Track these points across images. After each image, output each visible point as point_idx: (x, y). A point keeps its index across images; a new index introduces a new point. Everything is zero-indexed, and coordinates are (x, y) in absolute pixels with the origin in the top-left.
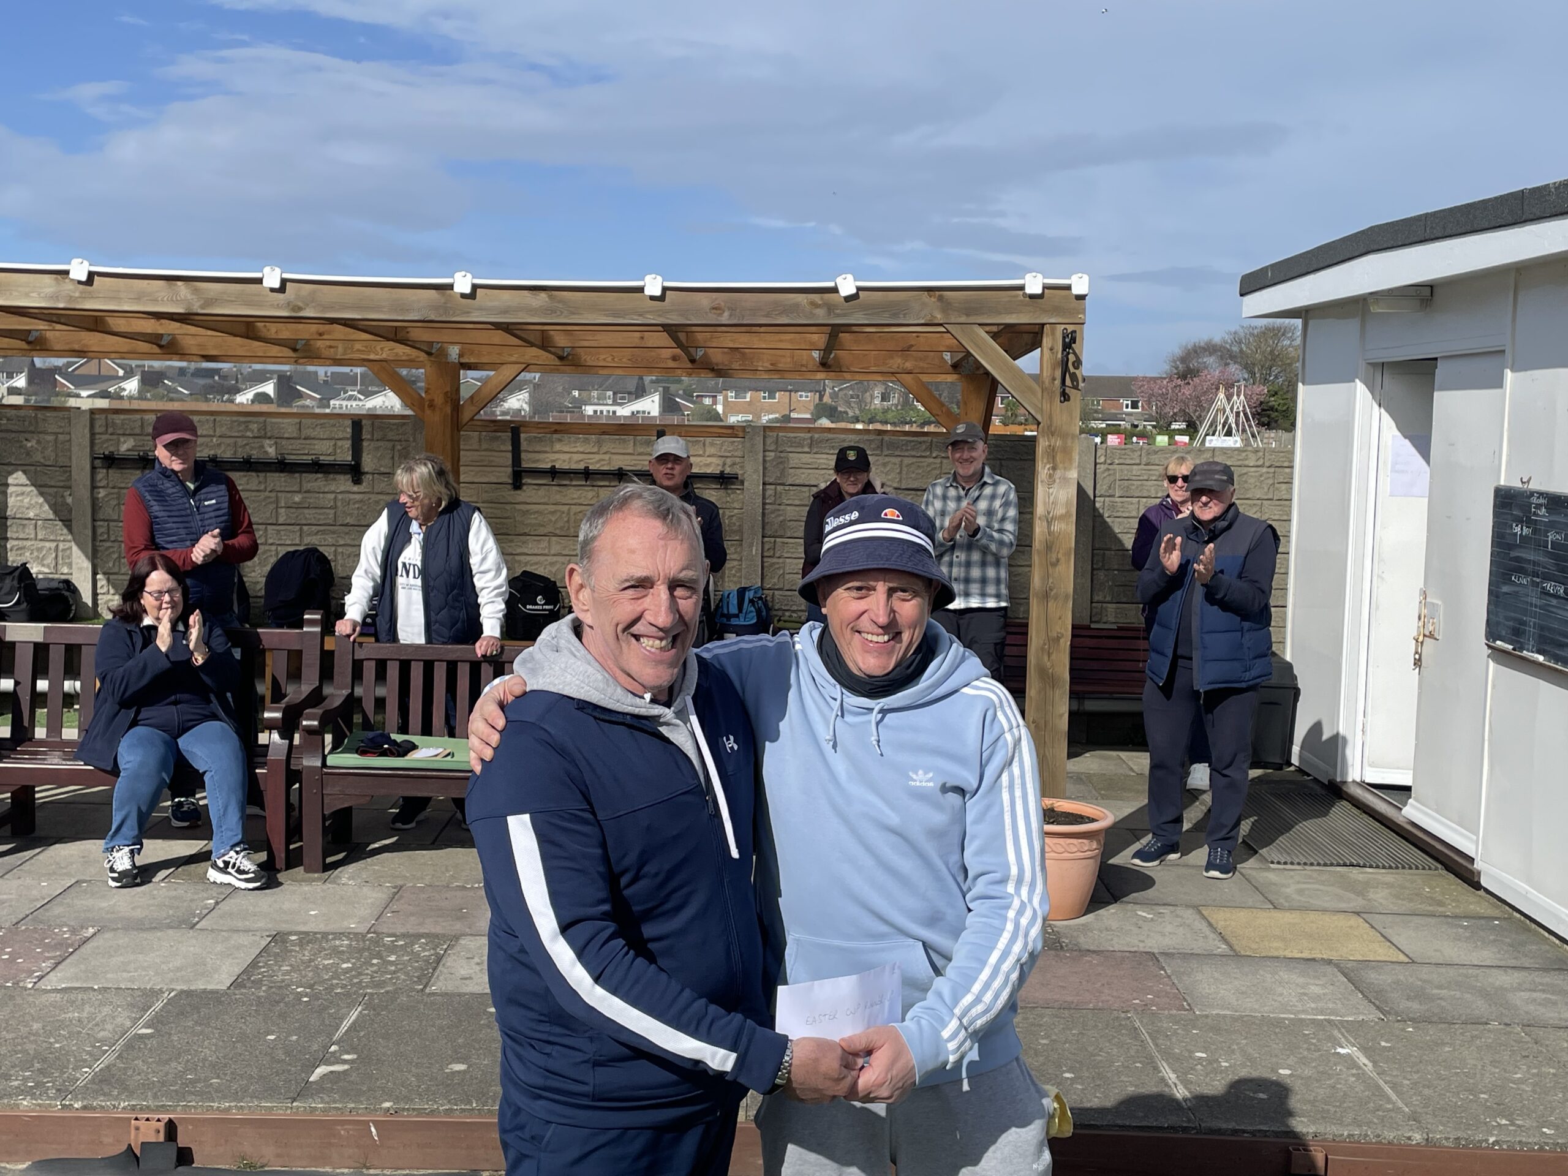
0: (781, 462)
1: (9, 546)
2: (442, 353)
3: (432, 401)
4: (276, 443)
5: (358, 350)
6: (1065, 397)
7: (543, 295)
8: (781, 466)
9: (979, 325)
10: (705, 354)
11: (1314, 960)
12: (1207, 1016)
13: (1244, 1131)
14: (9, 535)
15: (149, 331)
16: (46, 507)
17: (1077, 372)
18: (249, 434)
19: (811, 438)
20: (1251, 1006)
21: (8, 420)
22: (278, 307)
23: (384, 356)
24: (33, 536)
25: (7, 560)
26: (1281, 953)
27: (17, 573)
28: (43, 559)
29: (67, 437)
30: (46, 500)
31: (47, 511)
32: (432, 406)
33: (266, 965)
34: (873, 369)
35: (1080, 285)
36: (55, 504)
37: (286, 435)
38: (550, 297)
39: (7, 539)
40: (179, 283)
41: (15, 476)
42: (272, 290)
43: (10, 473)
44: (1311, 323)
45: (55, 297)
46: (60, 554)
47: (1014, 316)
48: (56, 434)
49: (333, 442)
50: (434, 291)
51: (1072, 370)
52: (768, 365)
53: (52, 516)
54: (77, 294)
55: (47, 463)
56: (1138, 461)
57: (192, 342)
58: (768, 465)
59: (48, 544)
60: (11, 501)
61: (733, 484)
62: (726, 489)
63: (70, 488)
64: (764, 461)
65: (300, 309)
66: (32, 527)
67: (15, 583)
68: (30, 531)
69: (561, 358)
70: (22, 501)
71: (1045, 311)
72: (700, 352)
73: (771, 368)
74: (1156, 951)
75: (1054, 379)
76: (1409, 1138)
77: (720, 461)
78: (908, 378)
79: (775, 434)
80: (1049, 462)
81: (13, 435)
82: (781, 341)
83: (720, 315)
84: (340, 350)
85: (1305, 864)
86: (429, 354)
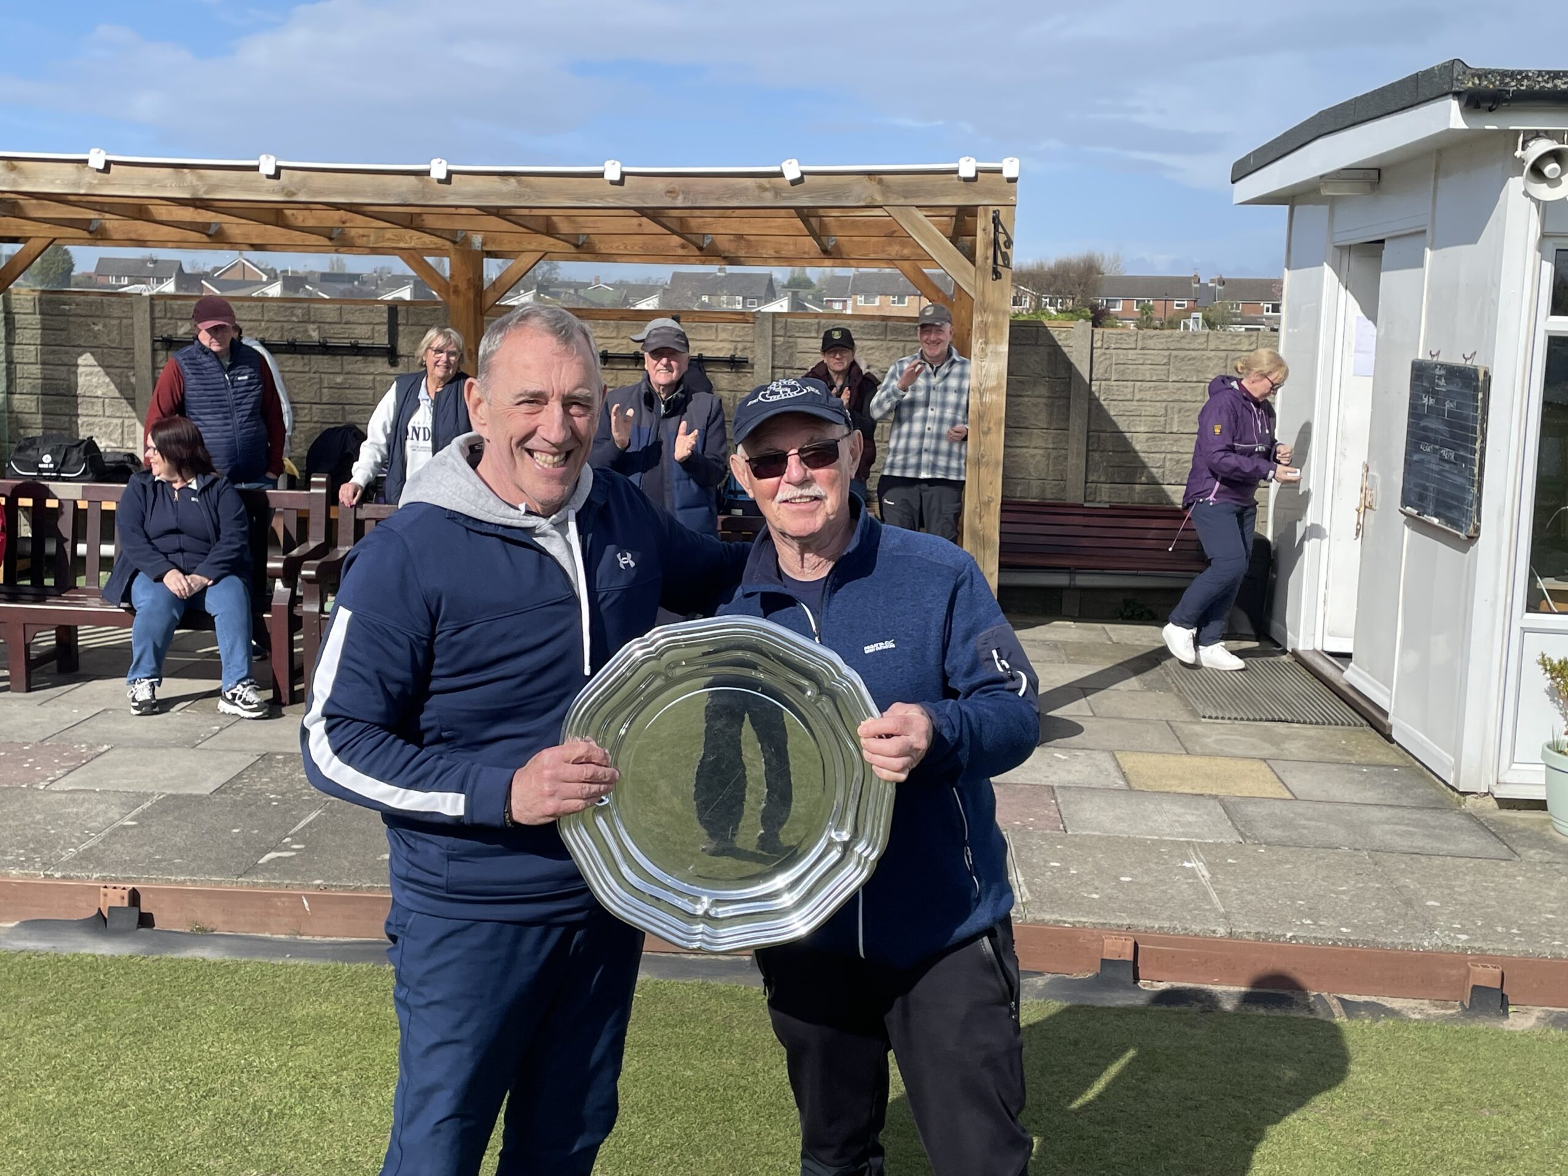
0: (790, 347)
1: (80, 422)
2: (467, 241)
3: (456, 287)
4: (319, 328)
5: (389, 239)
6: (997, 275)
7: (512, 180)
8: (790, 351)
9: (917, 207)
10: (713, 242)
11: (1202, 795)
12: (1076, 836)
13: (1065, 922)
14: (80, 412)
15: (188, 219)
16: (113, 387)
17: (1008, 251)
18: (294, 319)
19: (819, 323)
20: (1123, 829)
21: (77, 305)
22: (274, 192)
23: (412, 245)
24: (101, 413)
25: (78, 435)
26: (1174, 789)
27: (83, 446)
28: (111, 434)
29: (130, 321)
30: (112, 380)
31: (112, 389)
32: (456, 291)
33: (249, 777)
34: (872, 256)
35: (1011, 168)
36: (121, 383)
37: (328, 320)
38: (519, 182)
39: (77, 415)
40: (186, 171)
41: (84, 357)
42: (268, 177)
43: (80, 355)
44: (1297, 208)
45: (77, 184)
46: (126, 429)
47: (949, 198)
48: (121, 318)
49: (371, 327)
50: (412, 178)
51: (1004, 249)
52: (772, 253)
53: (117, 395)
54: (96, 182)
55: (113, 345)
56: (1133, 346)
57: (238, 232)
58: (777, 349)
59: (115, 421)
60: (81, 380)
61: (744, 367)
62: (737, 372)
63: (133, 368)
64: (774, 346)
65: (293, 194)
66: (100, 404)
67: (81, 454)
68: (98, 409)
69: (577, 246)
70: (90, 381)
71: (979, 193)
72: (707, 241)
73: (776, 255)
74: (1056, 785)
75: (987, 258)
76: (1214, 932)
77: (731, 346)
78: (906, 265)
79: (784, 320)
80: (981, 337)
81: (82, 319)
82: (770, 227)
83: (675, 198)
84: (372, 238)
85: (1236, 719)
86: (454, 242)
